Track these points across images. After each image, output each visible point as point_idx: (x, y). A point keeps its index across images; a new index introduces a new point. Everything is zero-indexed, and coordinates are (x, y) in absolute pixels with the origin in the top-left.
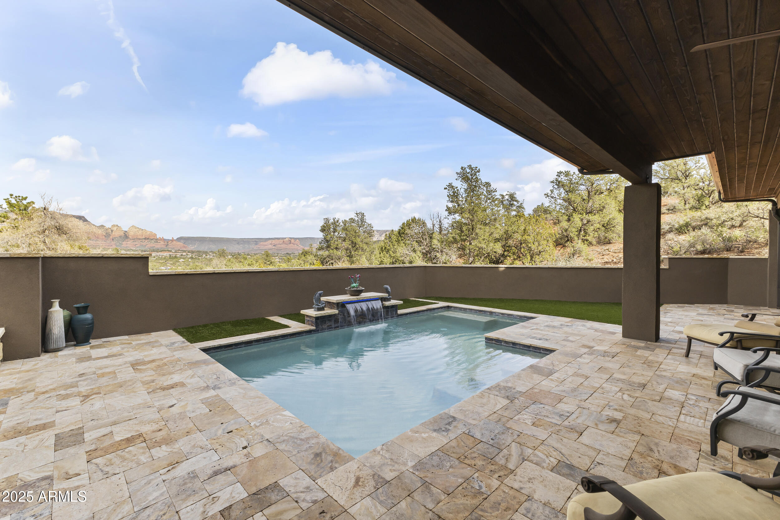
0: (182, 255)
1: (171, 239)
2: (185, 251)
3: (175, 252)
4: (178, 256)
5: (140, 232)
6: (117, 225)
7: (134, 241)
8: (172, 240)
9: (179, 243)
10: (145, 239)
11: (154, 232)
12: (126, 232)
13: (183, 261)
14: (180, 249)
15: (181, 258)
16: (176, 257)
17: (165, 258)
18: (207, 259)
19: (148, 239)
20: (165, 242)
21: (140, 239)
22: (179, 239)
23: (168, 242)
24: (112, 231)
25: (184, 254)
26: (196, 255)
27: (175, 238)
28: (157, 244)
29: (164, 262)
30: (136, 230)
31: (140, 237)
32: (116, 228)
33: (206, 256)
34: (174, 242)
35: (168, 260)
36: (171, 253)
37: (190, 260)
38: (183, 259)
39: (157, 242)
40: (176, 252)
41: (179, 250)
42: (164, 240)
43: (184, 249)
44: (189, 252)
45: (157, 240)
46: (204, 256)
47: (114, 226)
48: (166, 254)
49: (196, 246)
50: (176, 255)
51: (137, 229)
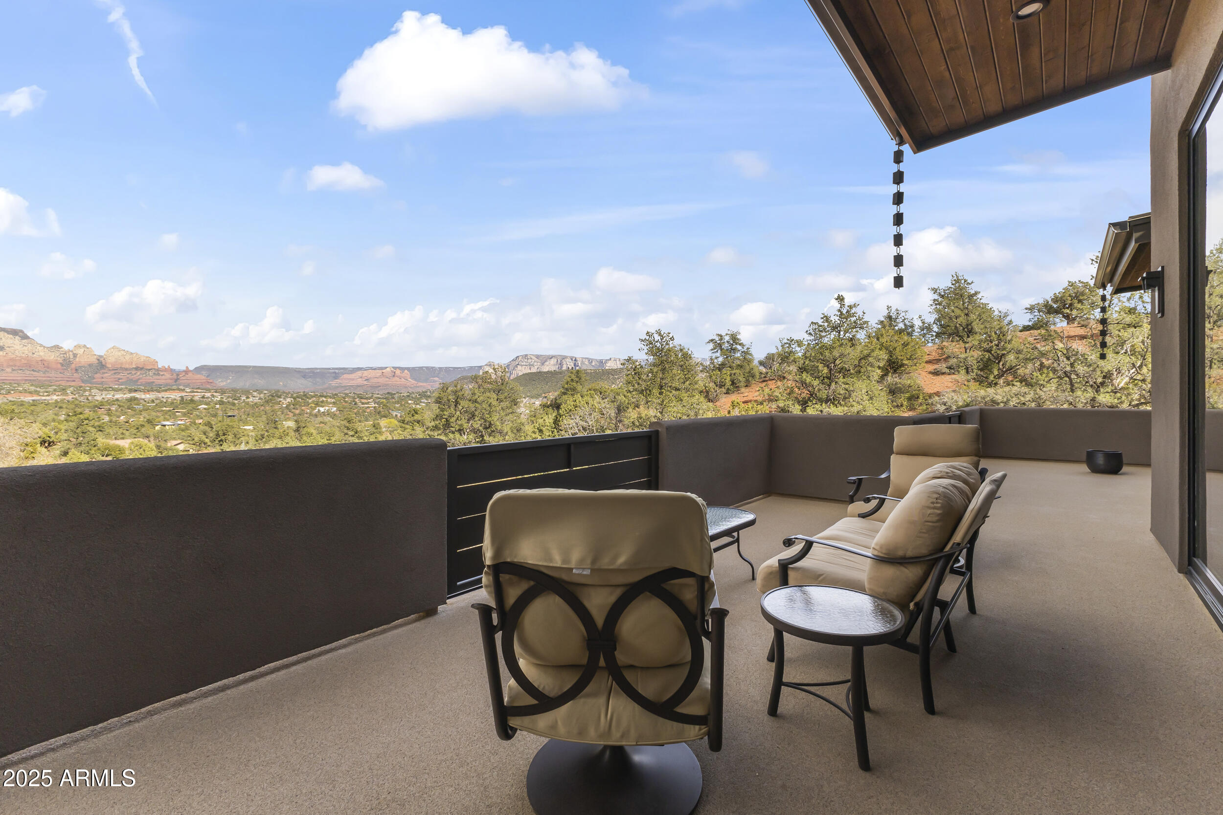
0: (203, 397)
1: (185, 369)
2: (209, 390)
3: (190, 392)
4: (196, 398)
5: (128, 357)
6: (85, 346)
7: (115, 374)
8: (187, 371)
9: (199, 376)
10: (137, 369)
11: (153, 357)
12: (101, 356)
13: (205, 409)
14: (201, 386)
15: (201, 403)
16: (192, 401)
17: (172, 403)
18: (248, 403)
19: (142, 369)
20: (172, 375)
21: (126, 369)
22: (199, 370)
23: (178, 375)
24: (75, 355)
25: (208, 395)
26: (228, 397)
27: (191, 368)
28: (157, 377)
29: (170, 411)
30: (120, 354)
31: (127, 366)
32: (82, 350)
33: (248, 398)
34: (190, 374)
35: (177, 407)
36: (184, 394)
37: (218, 406)
38: (206, 404)
39: (158, 374)
40: (193, 392)
41: (198, 388)
42: (171, 371)
43: (208, 386)
44: (216, 392)
45: (158, 371)
46: (244, 398)
47: (78, 347)
48: (175, 396)
49: (229, 381)
50: (193, 396)
51: (122, 352)
